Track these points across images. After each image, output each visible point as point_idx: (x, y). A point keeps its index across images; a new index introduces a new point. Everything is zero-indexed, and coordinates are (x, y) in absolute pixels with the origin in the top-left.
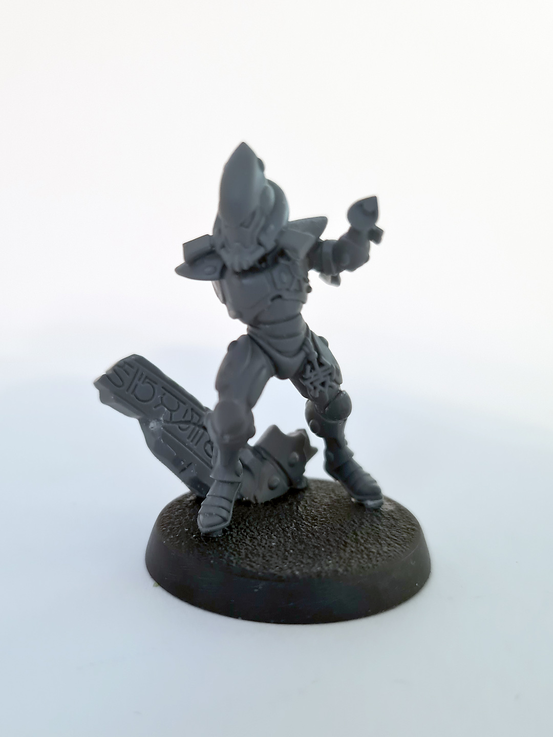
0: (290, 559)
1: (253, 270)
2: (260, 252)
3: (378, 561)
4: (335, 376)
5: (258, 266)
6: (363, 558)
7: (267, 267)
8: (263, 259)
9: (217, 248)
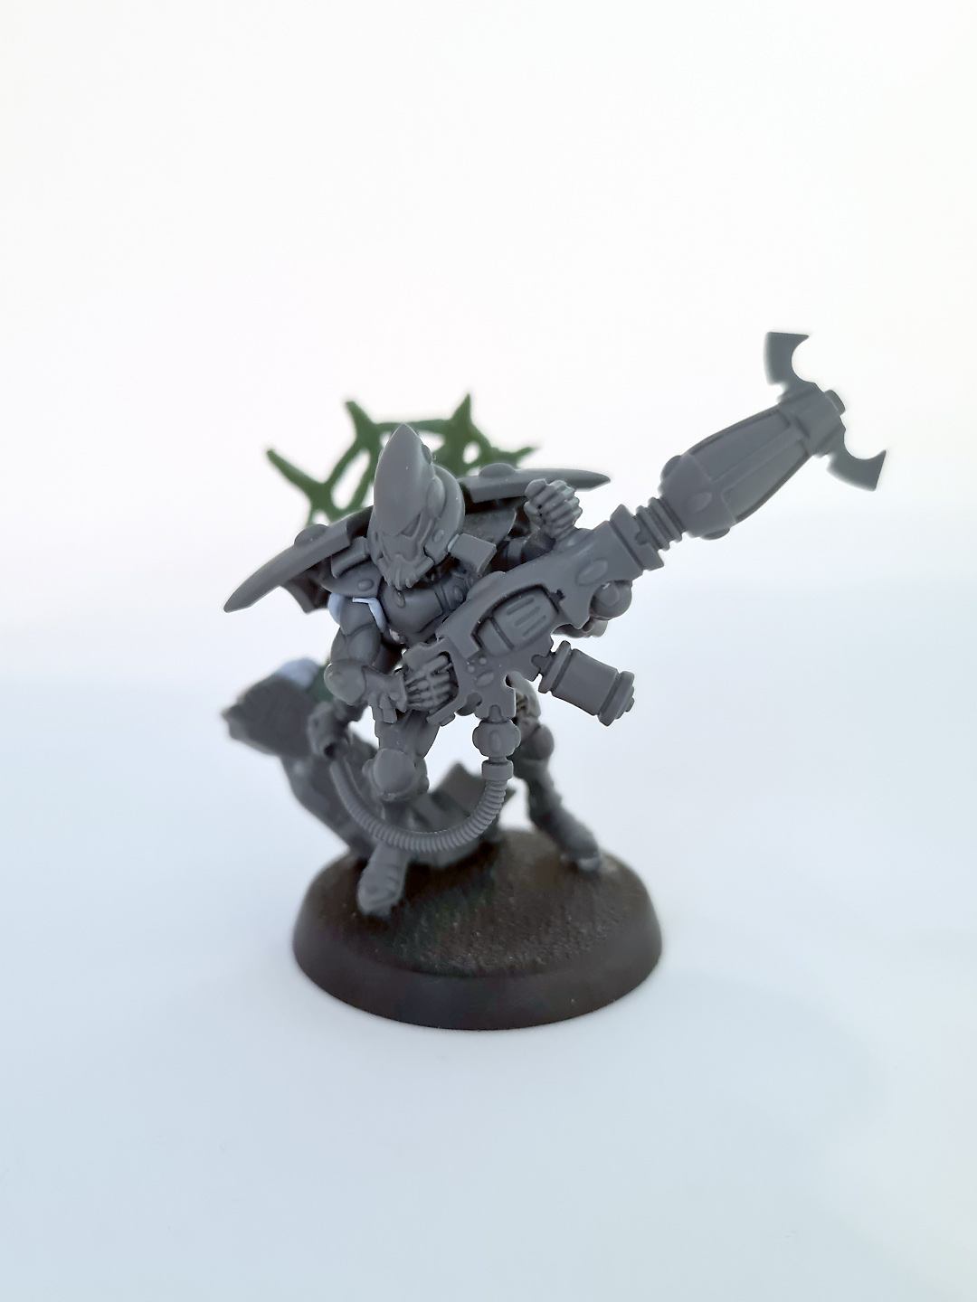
0: (476, 945)
1: (420, 586)
2: (428, 564)
3: (587, 946)
4: (530, 708)
5: (426, 580)
6: (569, 941)
7: (437, 581)
8: (433, 570)
9: (374, 559)
